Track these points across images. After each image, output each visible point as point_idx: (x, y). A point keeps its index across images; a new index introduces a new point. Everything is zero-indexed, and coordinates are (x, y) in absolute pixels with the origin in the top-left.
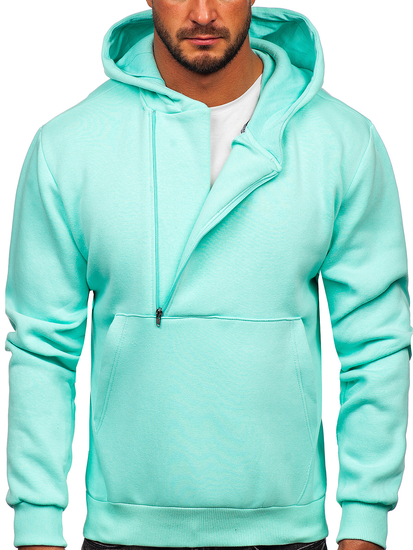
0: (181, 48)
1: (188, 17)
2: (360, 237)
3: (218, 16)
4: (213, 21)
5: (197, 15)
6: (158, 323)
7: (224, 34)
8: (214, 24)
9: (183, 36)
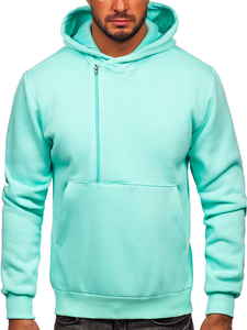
0: (107, 26)
1: (112, 8)
3: (129, 8)
5: (117, 7)
8: (126, 12)
9: (108, 19)
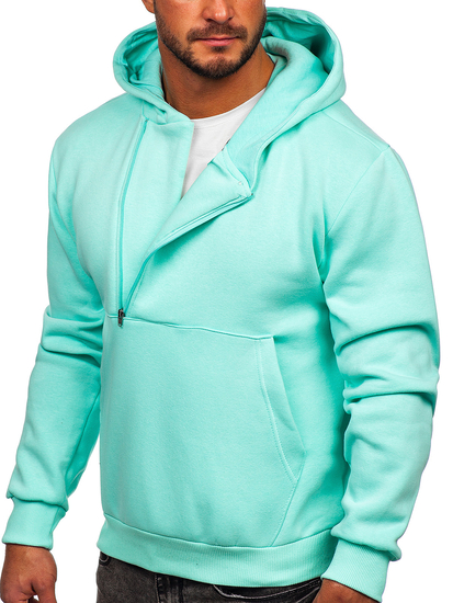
0: (192, 50)
1: (202, 15)
2: (358, 274)
3: (235, 13)
4: (230, 19)
5: (213, 12)
6: (120, 322)
7: (240, 34)
8: (230, 23)
9: (194, 37)
